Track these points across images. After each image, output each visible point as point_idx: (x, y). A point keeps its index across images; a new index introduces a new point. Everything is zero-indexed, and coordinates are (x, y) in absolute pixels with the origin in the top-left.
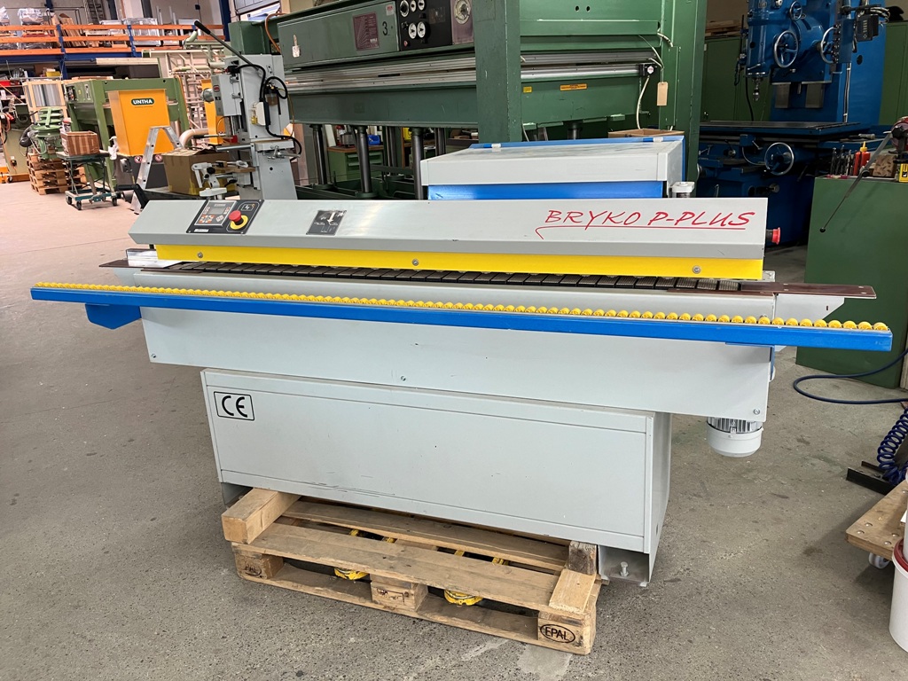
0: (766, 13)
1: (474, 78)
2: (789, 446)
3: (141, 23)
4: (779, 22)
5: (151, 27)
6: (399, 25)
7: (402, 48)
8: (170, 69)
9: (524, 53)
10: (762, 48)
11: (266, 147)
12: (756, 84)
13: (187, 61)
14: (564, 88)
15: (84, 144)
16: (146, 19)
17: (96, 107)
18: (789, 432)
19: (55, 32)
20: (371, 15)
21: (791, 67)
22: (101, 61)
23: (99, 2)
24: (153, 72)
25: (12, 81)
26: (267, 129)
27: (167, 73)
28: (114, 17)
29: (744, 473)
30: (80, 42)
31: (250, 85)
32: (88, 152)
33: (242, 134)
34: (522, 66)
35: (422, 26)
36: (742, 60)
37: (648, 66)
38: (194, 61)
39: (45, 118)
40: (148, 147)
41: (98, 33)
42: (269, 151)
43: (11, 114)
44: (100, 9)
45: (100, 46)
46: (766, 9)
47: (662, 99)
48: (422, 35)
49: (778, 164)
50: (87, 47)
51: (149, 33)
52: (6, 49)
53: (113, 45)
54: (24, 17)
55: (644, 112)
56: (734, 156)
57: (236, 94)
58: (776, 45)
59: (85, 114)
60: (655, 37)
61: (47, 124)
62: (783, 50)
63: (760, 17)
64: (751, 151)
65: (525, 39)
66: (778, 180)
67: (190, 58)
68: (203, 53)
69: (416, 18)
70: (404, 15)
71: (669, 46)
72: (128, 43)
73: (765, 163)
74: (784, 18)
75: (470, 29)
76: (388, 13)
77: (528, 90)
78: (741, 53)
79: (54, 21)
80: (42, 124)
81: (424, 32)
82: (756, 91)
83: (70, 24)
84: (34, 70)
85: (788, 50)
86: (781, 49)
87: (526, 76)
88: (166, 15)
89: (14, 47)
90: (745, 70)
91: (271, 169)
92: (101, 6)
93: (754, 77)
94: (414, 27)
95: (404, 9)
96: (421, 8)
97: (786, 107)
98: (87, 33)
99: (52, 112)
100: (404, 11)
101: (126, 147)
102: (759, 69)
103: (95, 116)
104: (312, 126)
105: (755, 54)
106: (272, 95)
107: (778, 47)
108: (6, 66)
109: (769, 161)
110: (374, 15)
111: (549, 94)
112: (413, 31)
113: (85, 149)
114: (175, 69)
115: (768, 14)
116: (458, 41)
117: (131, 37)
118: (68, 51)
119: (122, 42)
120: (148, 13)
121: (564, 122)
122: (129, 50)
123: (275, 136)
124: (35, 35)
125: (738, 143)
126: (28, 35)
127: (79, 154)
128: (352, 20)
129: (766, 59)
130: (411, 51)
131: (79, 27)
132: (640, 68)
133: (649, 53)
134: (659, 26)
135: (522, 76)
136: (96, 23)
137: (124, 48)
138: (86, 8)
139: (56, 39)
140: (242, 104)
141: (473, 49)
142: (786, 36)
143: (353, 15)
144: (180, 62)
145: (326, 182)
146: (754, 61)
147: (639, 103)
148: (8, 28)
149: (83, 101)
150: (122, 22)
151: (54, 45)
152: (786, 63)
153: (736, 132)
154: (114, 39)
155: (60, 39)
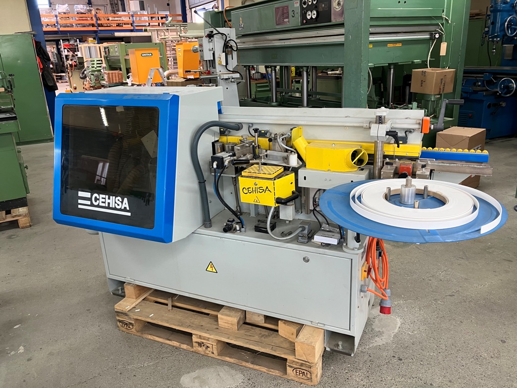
0: (500, 6)
1: (343, 40)
2: (512, 237)
3: (139, 13)
4: (508, 11)
5: (144, 15)
6: (301, 12)
7: (302, 24)
8: (158, 37)
9: (371, 26)
10: (498, 25)
11: (226, 76)
12: (494, 45)
13: (166, 34)
14: (389, 45)
15: (116, 77)
16: (141, 11)
17: (120, 58)
18: (512, 231)
19: (94, 18)
20: (286, 7)
21: (514, 36)
22: (117, 34)
23: (116, 2)
24: (148, 39)
25: (71, 45)
26: (226, 67)
27: (156, 40)
28: (124, 10)
29: (487, 249)
30: (107, 24)
31: (218, 43)
32: (118, 82)
33: (212, 70)
34: (370, 34)
35: (315, 12)
36: (486, 31)
37: (436, 33)
38: (170, 33)
39: (94, 64)
40: (149, 79)
41: (116, 19)
42: (226, 79)
43: (75, 61)
44: (117, 6)
45: (117, 26)
46: (501, 4)
47: (443, 52)
48: (314, 17)
49: (506, 90)
50: (110, 26)
51: (143, 19)
52: (68, 27)
53: (124, 26)
54: (78, 9)
55: (432, 59)
56: (479, 86)
57: (211, 49)
58: (506, 24)
59: (113, 62)
60: (441, 18)
61: (95, 67)
62: (510, 26)
63: (497, 8)
64: (490, 83)
65: (373, 19)
66: (505, 99)
67: (168, 32)
68: (176, 29)
69: (310, 8)
70: (305, 6)
71: (448, 22)
72: (131, 24)
73: (498, 90)
74: (511, 9)
75: (342, 13)
76: (295, 5)
77: (371, 46)
78: (486, 27)
79: (93, 12)
80: (92, 67)
81: (315, 16)
82: (493, 49)
83: (101, 14)
84: (82, 39)
85: (513, 27)
86: (509, 26)
87: (372, 38)
88: (152, 9)
89: (72, 26)
90: (487, 37)
91: (227, 88)
92: (117, 4)
93: (493, 41)
94: (310, 13)
95: (305, 3)
96: (315, 3)
97: (511, 58)
98: (110, 19)
99: (97, 61)
100: (305, 4)
101: (137, 79)
102: (496, 37)
103: (120, 63)
104: (245, 66)
105: (494, 28)
106: (229, 49)
107: (507, 25)
108: (68, 36)
109: (501, 88)
110: (287, 7)
111: (381, 49)
112: (309, 15)
113: (116, 80)
114: (160, 37)
115: (501, 6)
116: (334, 20)
117: (133, 21)
118: (100, 28)
119: (128, 24)
120: (142, 8)
121: (388, 64)
122: (132, 28)
123: (230, 71)
124: (83, 20)
125: (482, 79)
126: (79, 20)
127: (113, 83)
128: (274, 9)
129: (500, 31)
130: (307, 25)
131: (106, 16)
132: (431, 35)
133: (437, 27)
134: (443, 11)
135: (370, 39)
136: (115, 13)
137: (129, 27)
138: (109, 5)
139: (94, 22)
140: (214, 54)
141: (343, 24)
142: (512, 18)
143: (275, 7)
144: (162, 34)
145: (251, 97)
146: (493, 32)
147: (430, 54)
148: (69, 15)
149: (114, 55)
150: (129, 13)
151: (93, 25)
152: (511, 34)
153: (482, 72)
154: (125, 22)
155: (96, 22)
